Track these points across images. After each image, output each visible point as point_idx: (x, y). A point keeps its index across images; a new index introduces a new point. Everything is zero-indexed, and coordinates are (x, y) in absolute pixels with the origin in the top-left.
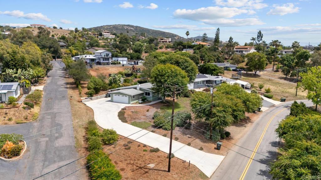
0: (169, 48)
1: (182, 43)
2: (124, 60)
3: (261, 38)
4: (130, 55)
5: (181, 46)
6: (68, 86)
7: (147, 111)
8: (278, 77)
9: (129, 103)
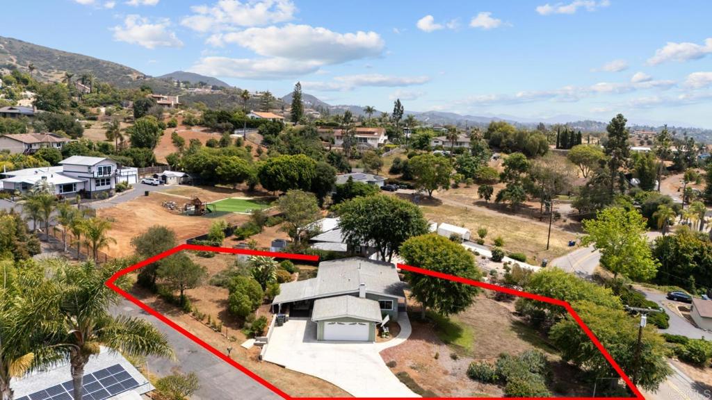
2: (130, 173)
3: (401, 115)
5: (228, 123)
7: (436, 358)
8: (472, 202)
9: (370, 341)
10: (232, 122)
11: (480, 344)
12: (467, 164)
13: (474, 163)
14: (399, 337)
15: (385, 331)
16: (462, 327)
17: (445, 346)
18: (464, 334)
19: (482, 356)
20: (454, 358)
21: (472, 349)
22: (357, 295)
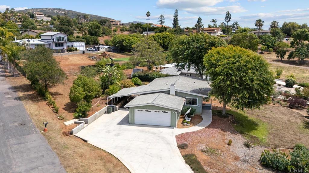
0: (124, 31)
1: (141, 25)
2: (80, 45)
3: (229, 19)
4: (86, 39)
5: (140, 29)
6: (21, 94)
7: (229, 144)
8: (272, 60)
9: (172, 126)
10: (142, 28)
11: (274, 136)
12: (269, 41)
13: (273, 40)
14: (199, 126)
15: (187, 120)
16: (258, 123)
17: (240, 135)
18: (259, 128)
19: (277, 147)
20: (247, 146)
21: (267, 140)
22: (168, 92)
